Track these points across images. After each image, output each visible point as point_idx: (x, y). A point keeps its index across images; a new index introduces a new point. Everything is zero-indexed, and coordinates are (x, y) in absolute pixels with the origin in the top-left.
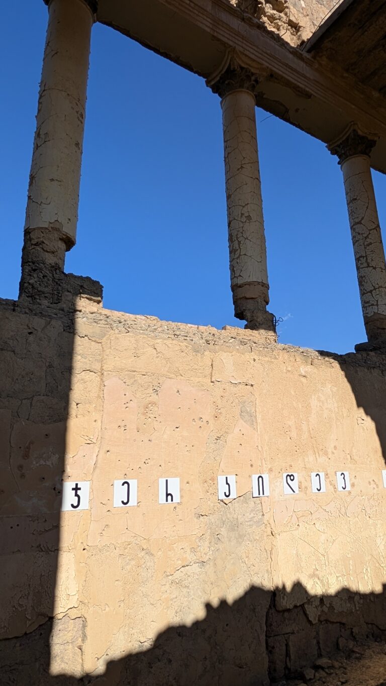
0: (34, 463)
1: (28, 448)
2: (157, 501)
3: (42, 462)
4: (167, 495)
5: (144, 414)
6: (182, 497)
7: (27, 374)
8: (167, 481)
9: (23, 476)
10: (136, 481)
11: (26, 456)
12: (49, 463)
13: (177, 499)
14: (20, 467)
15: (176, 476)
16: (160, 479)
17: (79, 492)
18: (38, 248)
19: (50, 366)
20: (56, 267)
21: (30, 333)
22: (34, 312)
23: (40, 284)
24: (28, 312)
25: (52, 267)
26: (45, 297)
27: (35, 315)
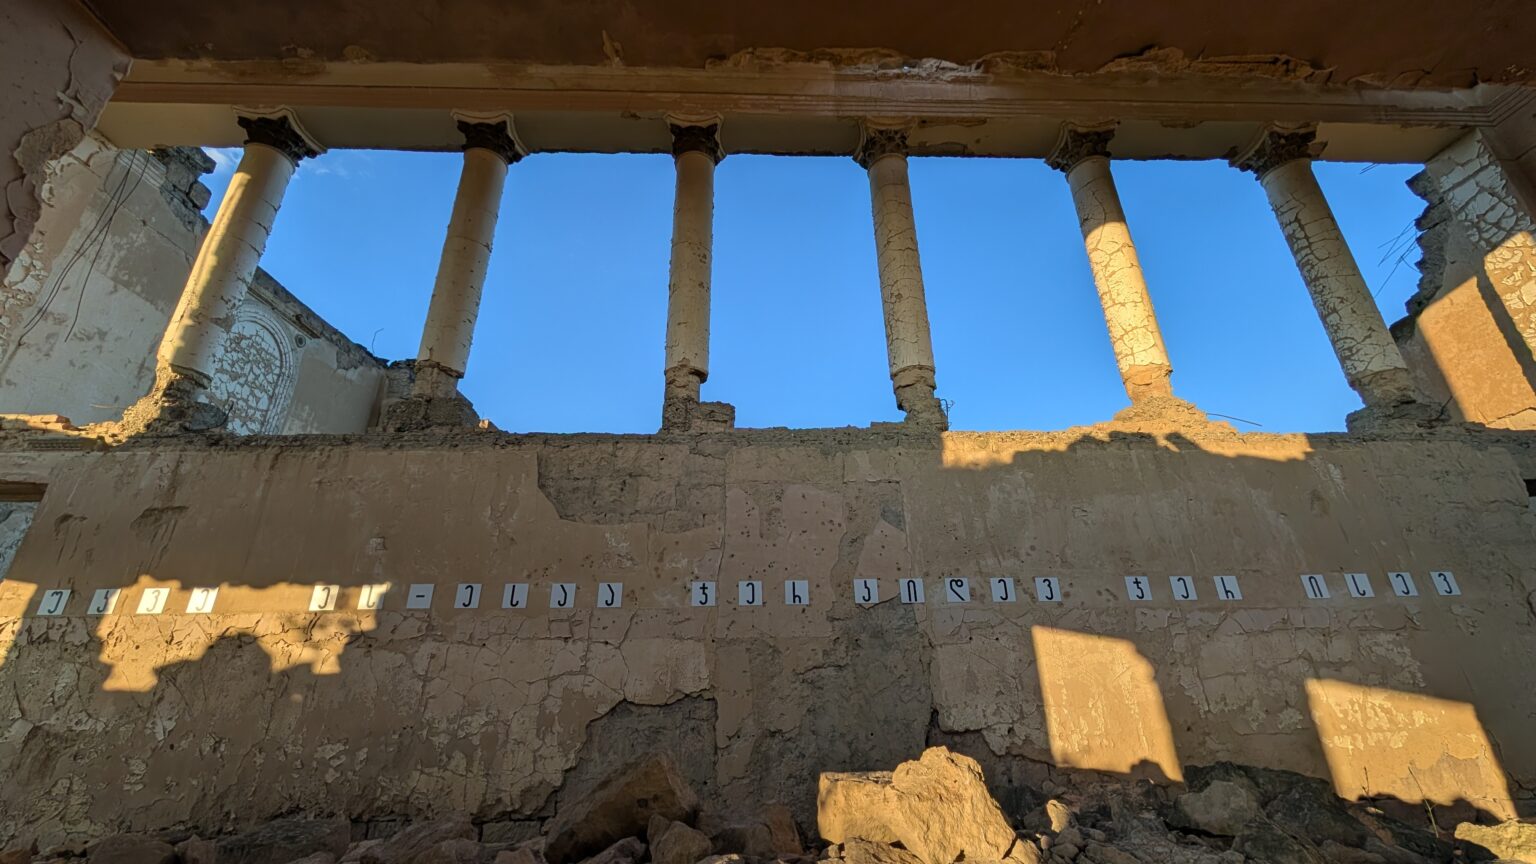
0: (668, 566)
1: (662, 553)
2: (783, 602)
3: (674, 565)
4: (795, 596)
5: (767, 520)
6: (811, 599)
7: (660, 493)
8: (794, 584)
9: (659, 576)
10: (760, 583)
11: (661, 560)
12: (679, 566)
13: (805, 601)
14: (657, 569)
15: (804, 579)
16: (786, 582)
17: (706, 591)
18: (672, 386)
19: (679, 485)
20: (689, 399)
21: (662, 459)
22: (666, 441)
23: (673, 416)
24: (661, 442)
25: (685, 399)
26: (678, 427)
27: (667, 443)
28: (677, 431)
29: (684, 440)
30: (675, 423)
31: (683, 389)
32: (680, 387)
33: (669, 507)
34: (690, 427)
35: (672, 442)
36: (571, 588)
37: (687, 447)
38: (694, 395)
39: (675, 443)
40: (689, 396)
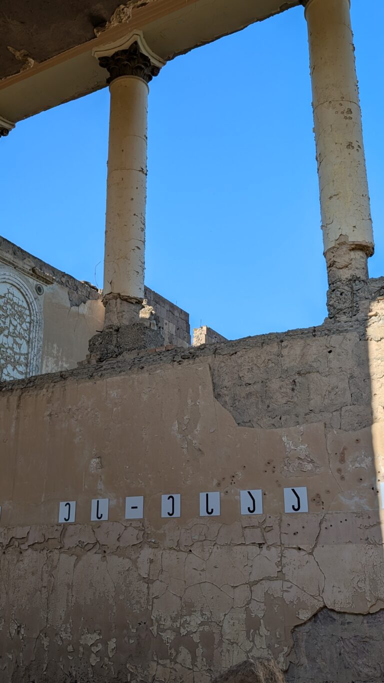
0: (351, 466)
1: (343, 453)
3: (357, 465)
7: (333, 389)
9: (343, 478)
11: (342, 460)
12: (363, 465)
14: (339, 470)
18: (333, 268)
19: (352, 377)
20: (354, 279)
21: (330, 352)
22: (332, 331)
23: (338, 302)
24: (327, 333)
25: (350, 280)
26: (344, 313)
27: (334, 333)
28: (344, 318)
29: (352, 327)
30: (341, 310)
31: (345, 270)
32: (341, 268)
33: (345, 403)
34: (357, 311)
35: (339, 332)
36: (257, 494)
37: (355, 334)
38: (360, 274)
39: (342, 332)
40: (353, 276)
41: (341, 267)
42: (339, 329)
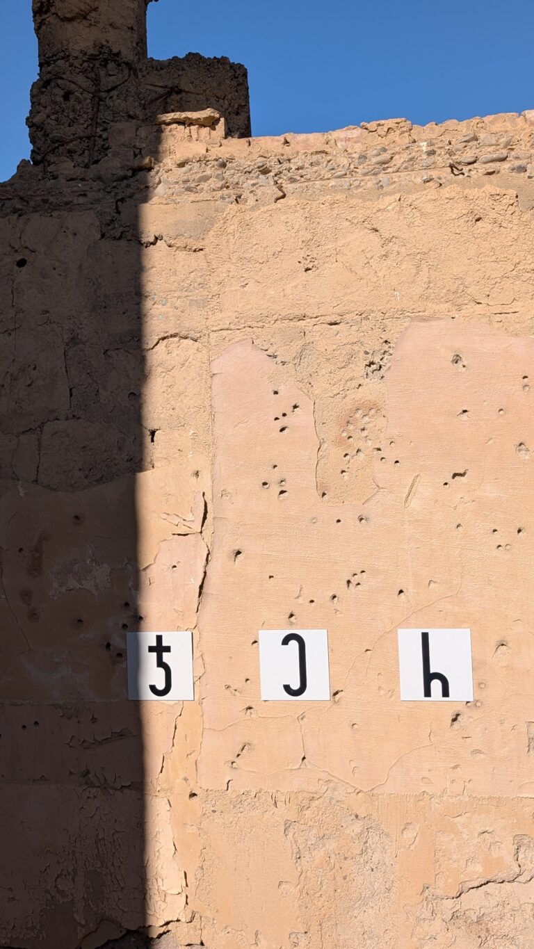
1: (38, 550)
4: (429, 677)
5: (339, 442)
6: (480, 685)
7: (23, 370)
8: (425, 637)
10: (323, 633)
12: (88, 585)
15: (457, 623)
16: (401, 632)
17: (166, 657)
21: (22, 263)
22: (32, 204)
23: (57, 120)
24: (19, 206)
25: (92, 58)
26: (70, 152)
27: (35, 210)
29: (85, 195)
30: (62, 142)
31: (79, 26)
32: (70, 20)
33: (52, 412)
37: (90, 217)
38: (120, 43)
39: (55, 207)
40: (102, 46)
41: (68, 15)
42: (51, 199)
